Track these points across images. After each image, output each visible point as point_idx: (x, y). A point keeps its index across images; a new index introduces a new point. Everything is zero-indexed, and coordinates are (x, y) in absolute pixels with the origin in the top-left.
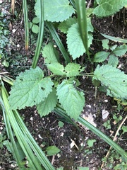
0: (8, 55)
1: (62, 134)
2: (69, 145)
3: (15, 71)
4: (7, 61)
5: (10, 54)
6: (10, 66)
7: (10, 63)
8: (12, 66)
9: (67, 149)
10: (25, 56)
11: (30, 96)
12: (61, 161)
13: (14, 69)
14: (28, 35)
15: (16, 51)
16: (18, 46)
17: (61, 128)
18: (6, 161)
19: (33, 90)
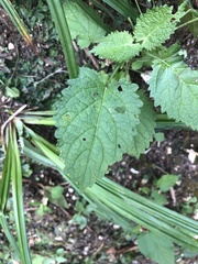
0: (6, 74)
1: (169, 151)
2: (186, 161)
3: (35, 95)
4: (11, 86)
5: (8, 70)
6: (22, 93)
7: (19, 87)
8: (25, 89)
9: (187, 168)
10: (36, 58)
11: (104, 140)
12: (184, 188)
13: (30, 93)
14: (14, 12)
15: (15, 59)
16: (11, 46)
17: (162, 143)
18: (105, 227)
19: (103, 124)
